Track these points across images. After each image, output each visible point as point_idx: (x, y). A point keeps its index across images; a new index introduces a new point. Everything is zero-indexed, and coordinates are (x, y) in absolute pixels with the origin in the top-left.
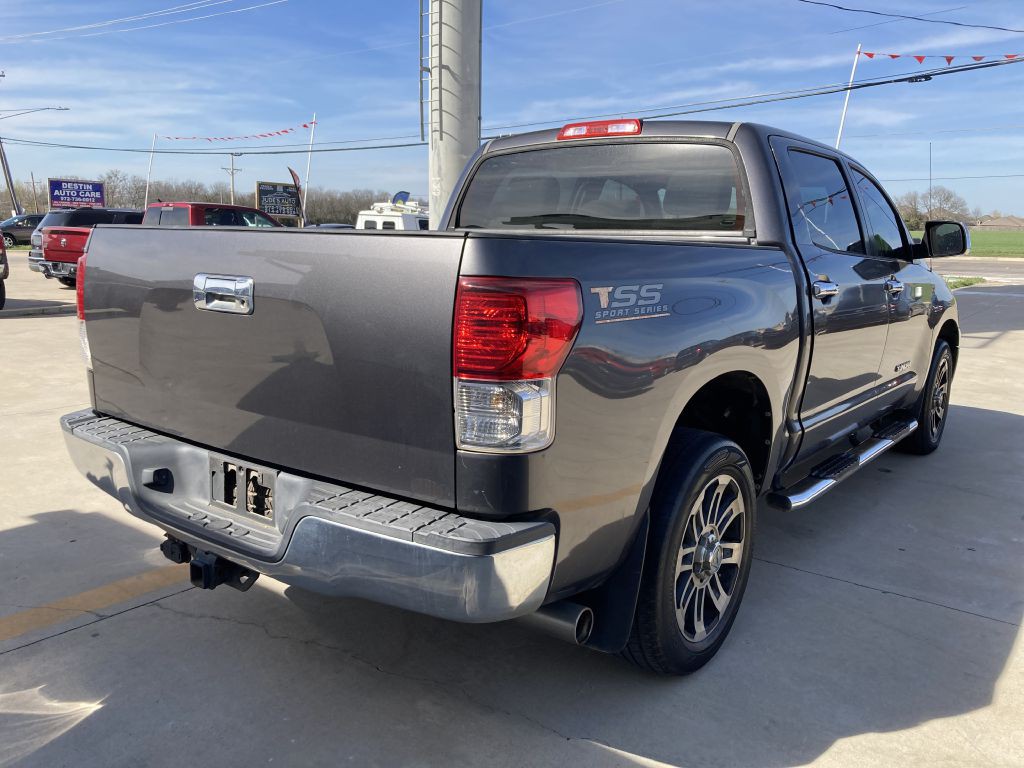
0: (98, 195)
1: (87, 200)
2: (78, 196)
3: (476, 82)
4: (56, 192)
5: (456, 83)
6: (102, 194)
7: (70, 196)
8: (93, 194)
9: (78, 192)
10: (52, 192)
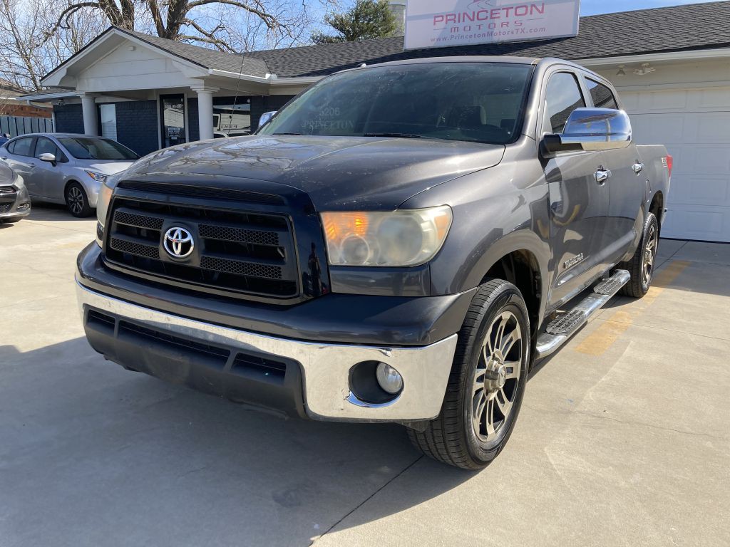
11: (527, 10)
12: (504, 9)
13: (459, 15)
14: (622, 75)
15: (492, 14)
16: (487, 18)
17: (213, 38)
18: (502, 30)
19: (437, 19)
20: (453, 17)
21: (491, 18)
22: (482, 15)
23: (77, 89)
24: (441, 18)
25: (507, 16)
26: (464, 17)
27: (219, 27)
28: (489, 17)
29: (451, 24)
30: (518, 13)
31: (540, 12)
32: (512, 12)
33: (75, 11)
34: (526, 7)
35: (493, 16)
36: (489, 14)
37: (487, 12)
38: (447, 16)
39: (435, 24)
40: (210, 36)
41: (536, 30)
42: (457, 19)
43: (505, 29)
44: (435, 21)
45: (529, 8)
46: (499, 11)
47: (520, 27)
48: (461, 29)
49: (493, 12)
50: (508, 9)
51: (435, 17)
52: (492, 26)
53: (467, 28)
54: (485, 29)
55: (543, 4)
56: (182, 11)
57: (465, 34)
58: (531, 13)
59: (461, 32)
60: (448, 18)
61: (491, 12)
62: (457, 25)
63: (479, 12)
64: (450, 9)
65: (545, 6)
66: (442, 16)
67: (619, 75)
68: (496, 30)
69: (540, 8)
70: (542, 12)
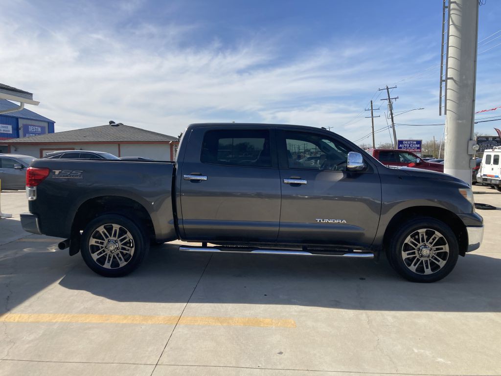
0: (418, 146)
1: (413, 148)
2: (410, 147)
3: (470, 82)
4: (401, 146)
5: (455, 84)
6: (420, 146)
7: (406, 147)
8: (416, 145)
9: (410, 145)
10: (399, 145)
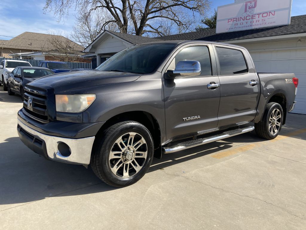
11: (267, 15)
12: (257, 14)
13: (239, 18)
14: (300, 42)
15: (252, 17)
16: (250, 19)
17: (157, 31)
18: (256, 24)
19: (229, 20)
20: (236, 19)
21: (252, 19)
22: (248, 18)
23: (95, 53)
24: (231, 20)
25: (259, 18)
26: (240, 19)
27: (160, 26)
28: (251, 18)
29: (235, 22)
30: (263, 16)
31: (273, 15)
32: (261, 15)
33: (107, 24)
34: (267, 13)
35: (253, 18)
36: (251, 17)
37: (250, 16)
38: (233, 19)
39: (228, 23)
40: (157, 30)
41: (271, 23)
42: (237, 20)
43: (258, 23)
44: (228, 21)
45: (268, 14)
46: (255, 16)
47: (264, 22)
48: (239, 24)
49: (253, 16)
50: (259, 14)
51: (228, 20)
52: (252, 22)
53: (241, 24)
54: (249, 24)
55: (274, 12)
56: (144, 21)
57: (240, 26)
58: (269, 16)
59: (239, 25)
60: (234, 20)
61: (252, 16)
62: (237, 22)
63: (246, 17)
64: (235, 16)
65: (276, 12)
66: (231, 19)
67: (299, 42)
68: (254, 24)
69: (273, 13)
70: (274, 15)
